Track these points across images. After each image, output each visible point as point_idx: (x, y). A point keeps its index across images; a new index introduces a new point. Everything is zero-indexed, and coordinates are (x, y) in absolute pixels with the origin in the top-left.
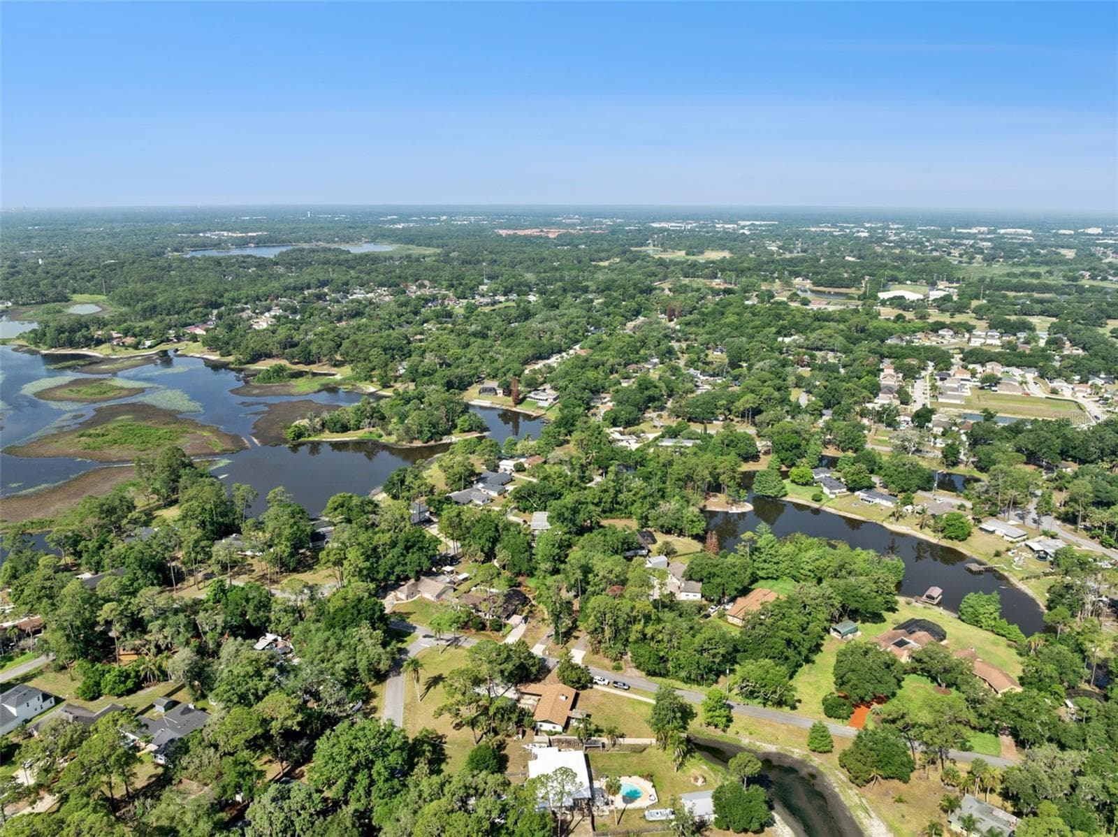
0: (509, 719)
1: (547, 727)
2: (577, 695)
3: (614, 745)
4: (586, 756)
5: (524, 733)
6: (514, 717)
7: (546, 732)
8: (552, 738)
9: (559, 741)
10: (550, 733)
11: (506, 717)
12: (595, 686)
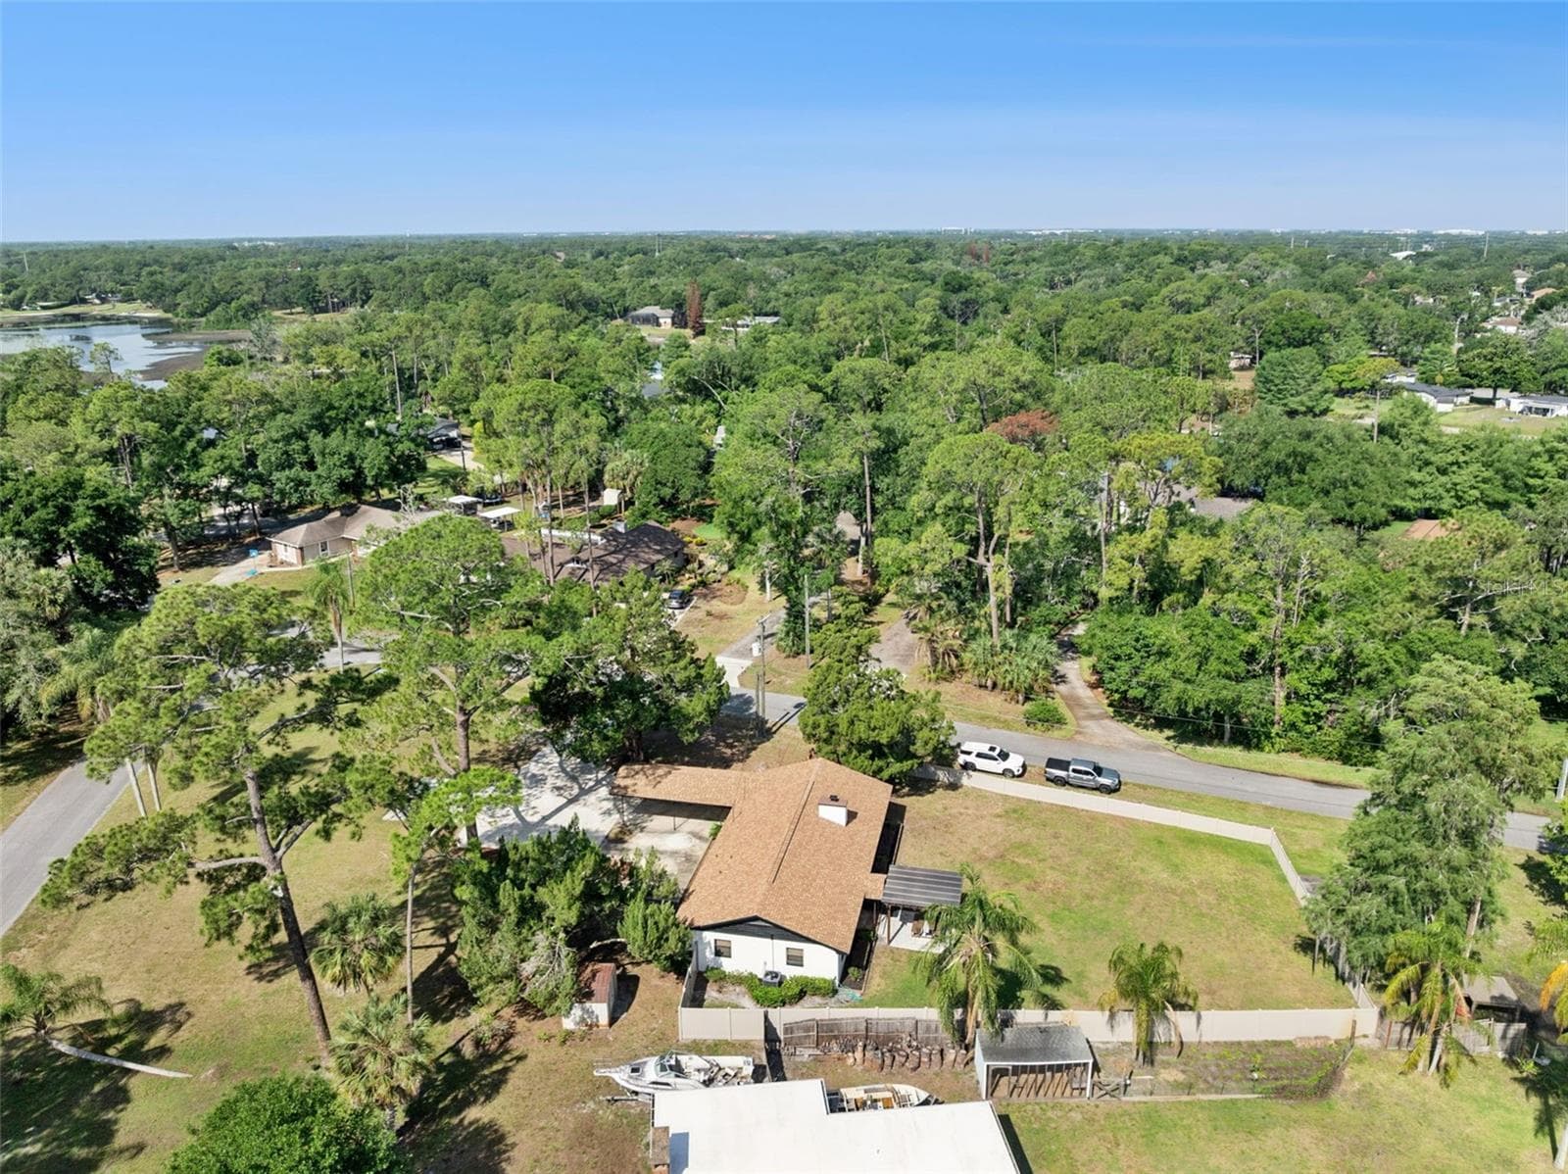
0: (531, 911)
1: (751, 955)
2: (894, 817)
3: (1149, 1051)
4: (1005, 1122)
5: (626, 990)
6: (561, 902)
7: (749, 982)
8: (781, 1017)
9: (826, 1034)
10: (772, 991)
11: (507, 895)
12: (968, 781)
